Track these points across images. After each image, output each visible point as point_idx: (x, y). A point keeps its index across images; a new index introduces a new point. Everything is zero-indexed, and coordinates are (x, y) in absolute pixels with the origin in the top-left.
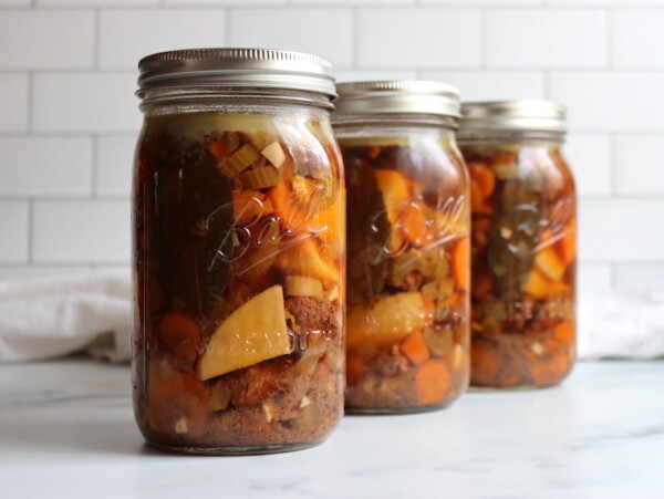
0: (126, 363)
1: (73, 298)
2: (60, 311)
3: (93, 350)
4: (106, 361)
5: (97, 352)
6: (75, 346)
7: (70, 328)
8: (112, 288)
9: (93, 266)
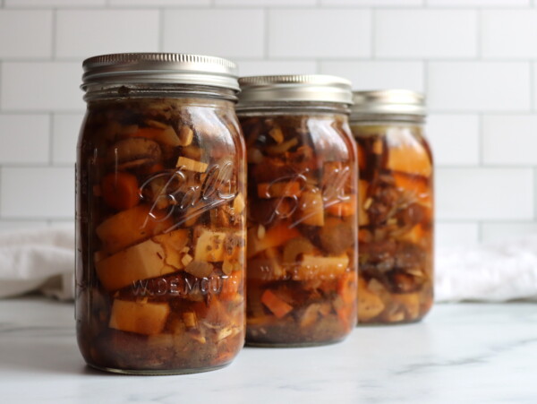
0: (71, 301)
1: (28, 248)
2: (17, 258)
3: (45, 291)
4: (55, 299)
5: (49, 292)
6: (31, 287)
7: (25, 272)
8: (59, 240)
9: (49, 221)
